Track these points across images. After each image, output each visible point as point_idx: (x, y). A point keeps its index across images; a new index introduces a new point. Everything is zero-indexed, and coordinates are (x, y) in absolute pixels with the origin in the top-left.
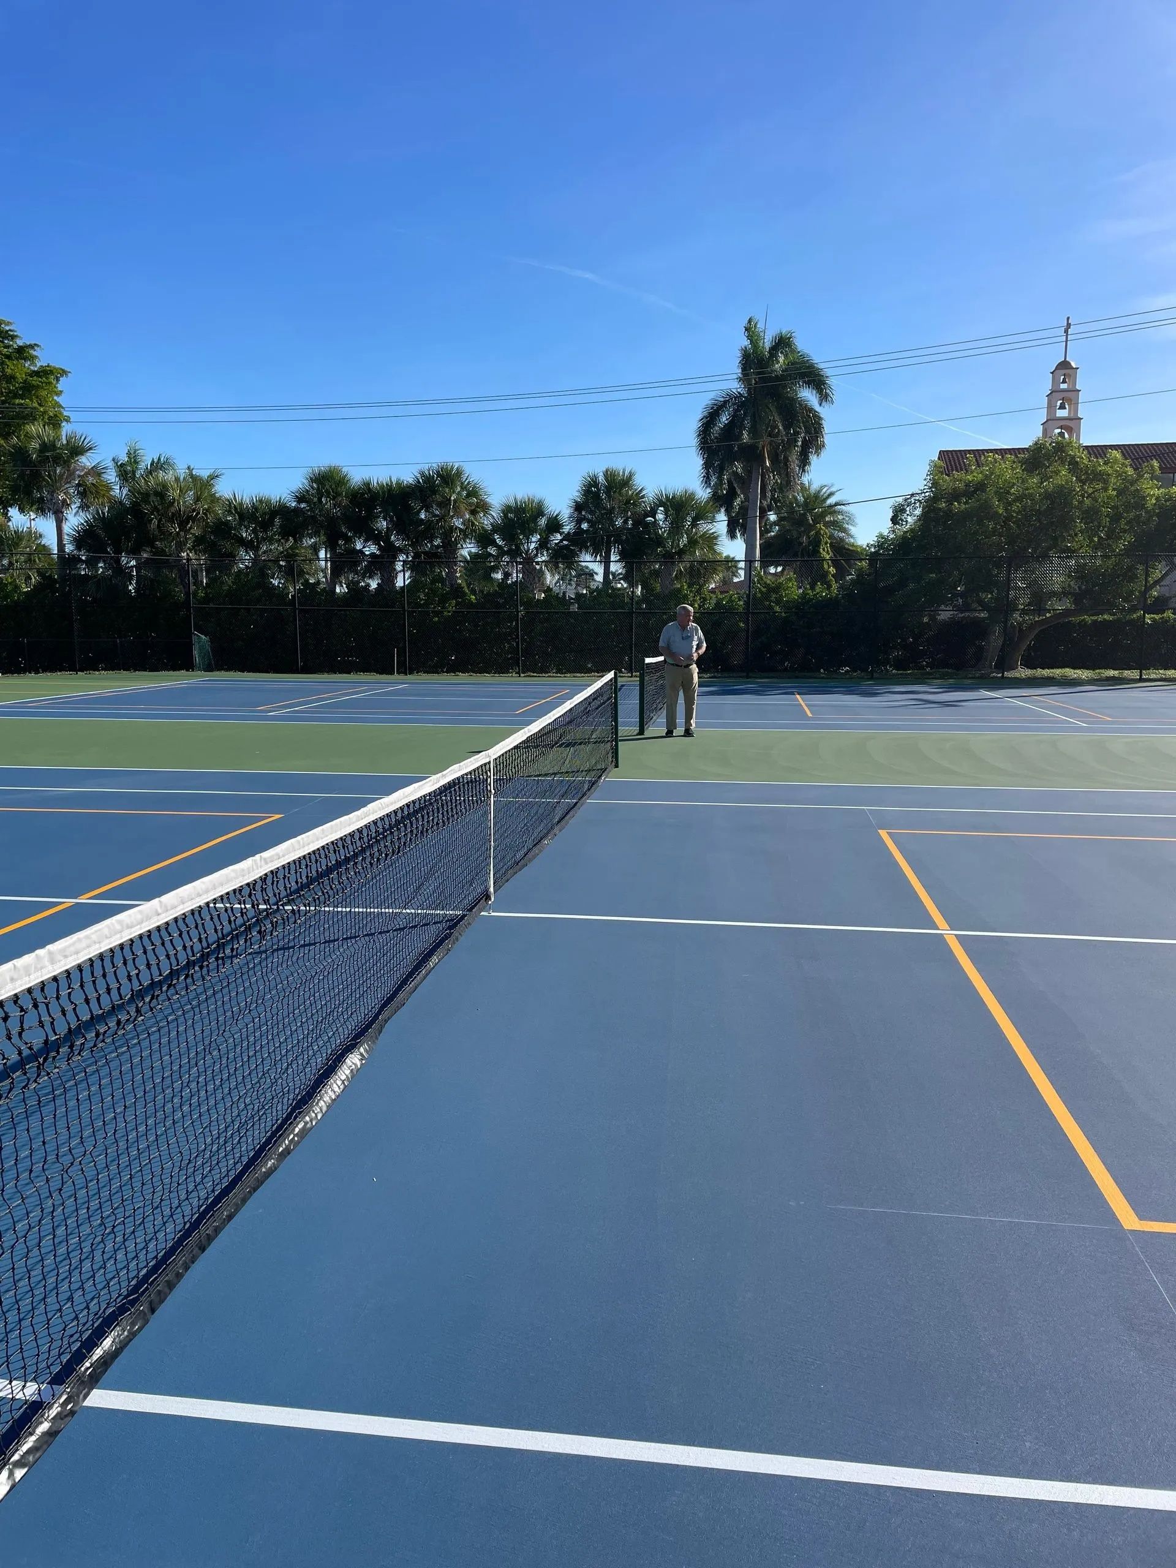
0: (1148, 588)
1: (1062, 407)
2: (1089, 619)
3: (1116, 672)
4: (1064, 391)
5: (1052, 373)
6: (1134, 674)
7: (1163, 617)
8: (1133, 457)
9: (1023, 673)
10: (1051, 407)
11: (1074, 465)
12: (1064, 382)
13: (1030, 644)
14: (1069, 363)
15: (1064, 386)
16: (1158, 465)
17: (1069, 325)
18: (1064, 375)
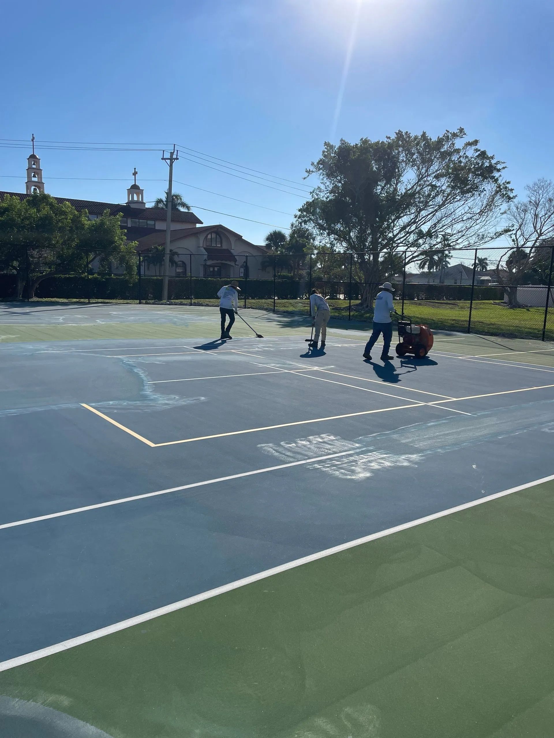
0: (88, 263)
1: (34, 176)
2: (63, 276)
3: (78, 300)
4: (34, 168)
5: (28, 159)
6: (86, 301)
7: (94, 277)
8: (76, 206)
9: (35, 299)
10: (29, 177)
11: (51, 205)
12: (34, 164)
13: (37, 286)
14: (36, 156)
15: (34, 166)
16: (88, 211)
17: (33, 138)
18: (34, 161)
